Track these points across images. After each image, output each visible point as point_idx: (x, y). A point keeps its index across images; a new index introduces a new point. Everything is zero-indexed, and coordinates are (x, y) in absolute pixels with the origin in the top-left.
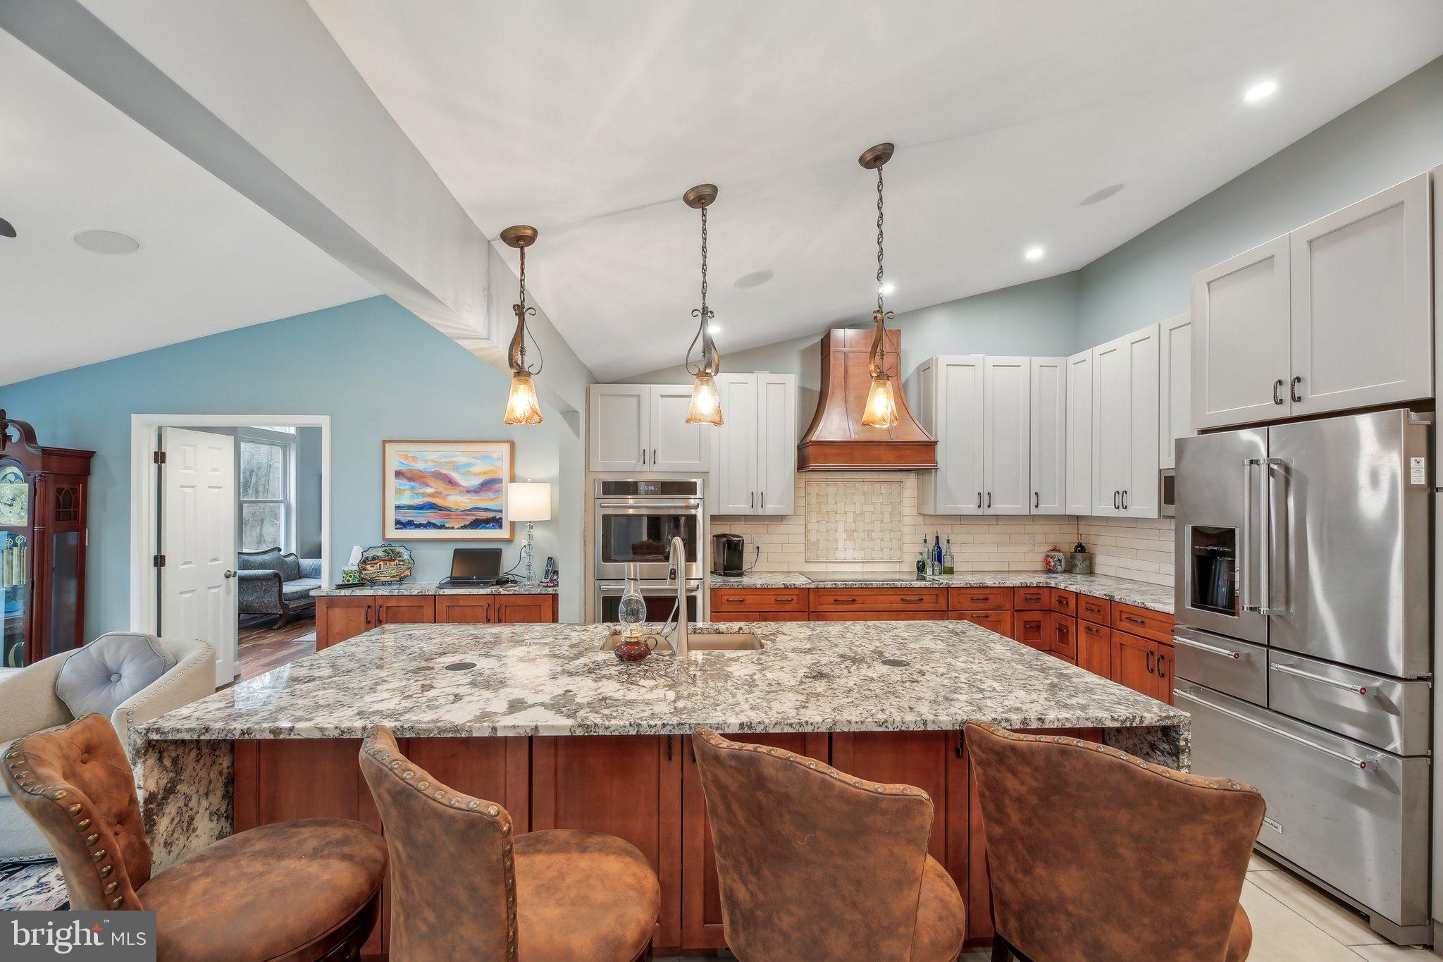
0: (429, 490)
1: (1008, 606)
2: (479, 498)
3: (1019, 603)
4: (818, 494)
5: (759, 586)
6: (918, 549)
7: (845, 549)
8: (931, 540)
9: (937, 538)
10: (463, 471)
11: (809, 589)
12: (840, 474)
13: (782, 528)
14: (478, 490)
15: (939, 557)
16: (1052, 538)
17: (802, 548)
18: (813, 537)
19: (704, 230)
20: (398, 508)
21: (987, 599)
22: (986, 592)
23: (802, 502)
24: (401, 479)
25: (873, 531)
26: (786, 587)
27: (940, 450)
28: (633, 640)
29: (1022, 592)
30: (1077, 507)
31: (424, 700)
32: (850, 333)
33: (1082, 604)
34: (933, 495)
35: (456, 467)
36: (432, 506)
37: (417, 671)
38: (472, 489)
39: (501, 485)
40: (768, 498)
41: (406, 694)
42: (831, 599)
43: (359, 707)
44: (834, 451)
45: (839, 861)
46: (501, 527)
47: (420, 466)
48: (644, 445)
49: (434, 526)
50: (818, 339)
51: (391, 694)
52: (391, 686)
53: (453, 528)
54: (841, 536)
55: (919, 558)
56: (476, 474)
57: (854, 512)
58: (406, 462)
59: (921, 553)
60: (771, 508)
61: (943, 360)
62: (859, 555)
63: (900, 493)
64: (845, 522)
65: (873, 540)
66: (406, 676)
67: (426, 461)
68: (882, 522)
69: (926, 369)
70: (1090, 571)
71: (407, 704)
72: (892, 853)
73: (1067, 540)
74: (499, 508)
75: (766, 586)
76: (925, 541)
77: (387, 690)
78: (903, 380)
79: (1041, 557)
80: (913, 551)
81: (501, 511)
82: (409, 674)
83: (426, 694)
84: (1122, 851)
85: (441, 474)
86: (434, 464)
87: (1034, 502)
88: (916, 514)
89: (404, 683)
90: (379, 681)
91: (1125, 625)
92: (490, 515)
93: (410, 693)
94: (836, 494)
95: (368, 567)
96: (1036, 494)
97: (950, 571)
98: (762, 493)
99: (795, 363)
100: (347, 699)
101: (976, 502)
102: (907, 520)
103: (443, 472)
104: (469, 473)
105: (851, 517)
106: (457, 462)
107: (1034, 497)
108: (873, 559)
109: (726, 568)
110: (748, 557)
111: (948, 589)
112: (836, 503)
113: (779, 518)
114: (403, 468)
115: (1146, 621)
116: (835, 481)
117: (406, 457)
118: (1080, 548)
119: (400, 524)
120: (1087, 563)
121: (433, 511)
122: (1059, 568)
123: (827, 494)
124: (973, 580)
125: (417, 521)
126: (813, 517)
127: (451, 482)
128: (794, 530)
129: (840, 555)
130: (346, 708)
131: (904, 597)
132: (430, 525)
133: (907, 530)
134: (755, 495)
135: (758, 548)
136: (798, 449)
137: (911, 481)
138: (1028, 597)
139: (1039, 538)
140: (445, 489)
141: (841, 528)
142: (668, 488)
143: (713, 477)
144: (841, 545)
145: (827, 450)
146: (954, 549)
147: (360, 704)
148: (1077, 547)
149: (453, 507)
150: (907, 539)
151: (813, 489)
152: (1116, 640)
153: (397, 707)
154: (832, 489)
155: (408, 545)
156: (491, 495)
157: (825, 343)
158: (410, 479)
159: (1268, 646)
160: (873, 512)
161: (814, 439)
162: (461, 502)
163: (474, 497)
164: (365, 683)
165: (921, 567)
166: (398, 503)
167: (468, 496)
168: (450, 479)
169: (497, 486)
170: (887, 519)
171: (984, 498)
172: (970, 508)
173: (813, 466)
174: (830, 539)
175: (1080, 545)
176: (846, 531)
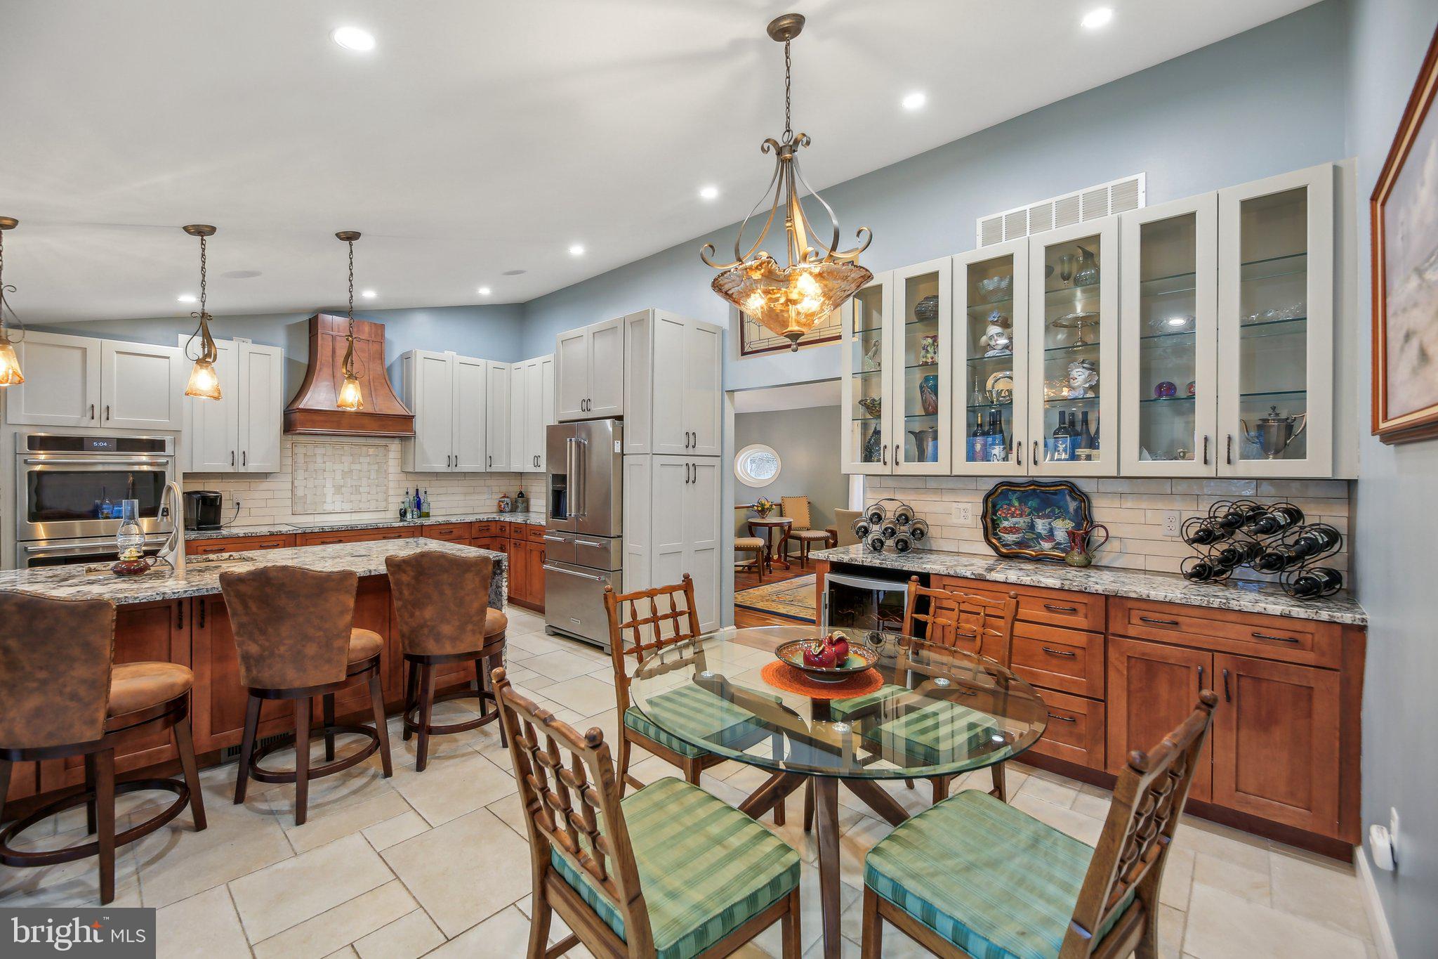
1: (467, 535)
3: (475, 532)
4: (305, 454)
5: (241, 535)
6: (401, 499)
7: (335, 503)
8: (412, 493)
9: (417, 490)
11: (296, 534)
12: (329, 437)
13: (265, 485)
15: (418, 505)
16: (504, 489)
17: (289, 502)
18: (300, 492)
19: (203, 255)
21: (451, 532)
22: (451, 527)
23: (289, 461)
25: (360, 486)
26: (272, 534)
27: (418, 425)
28: (132, 559)
29: (477, 525)
30: (516, 467)
32: (338, 320)
33: (513, 528)
34: (412, 456)
40: (249, 456)
42: (318, 541)
44: (322, 418)
45: (312, 609)
48: (93, 399)
50: (306, 318)
54: (329, 490)
55: (402, 506)
57: (343, 470)
59: (403, 503)
60: (252, 467)
61: (420, 355)
62: (347, 507)
63: (385, 455)
64: (334, 479)
65: (360, 493)
68: (369, 478)
69: (406, 357)
70: (527, 510)
72: (338, 599)
73: (513, 490)
75: (250, 535)
76: (407, 493)
78: (387, 363)
79: (496, 503)
80: (396, 501)
84: (446, 592)
87: (488, 464)
88: (399, 471)
91: (532, 538)
94: (324, 455)
96: (490, 457)
97: (427, 515)
98: (244, 453)
99: (281, 336)
101: (447, 464)
102: (391, 477)
105: (338, 476)
107: (488, 459)
108: (360, 509)
109: (199, 523)
110: (226, 513)
111: (422, 526)
112: (324, 462)
113: (265, 476)
115: (541, 533)
116: (323, 443)
118: (521, 495)
120: (525, 505)
122: (507, 509)
123: (315, 455)
124: (441, 519)
126: (300, 475)
128: (281, 486)
129: (328, 507)
131: (385, 535)
133: (391, 485)
134: (236, 453)
135: (238, 504)
136: (284, 414)
137: (395, 446)
138: (481, 528)
139: (496, 489)
141: (329, 485)
142: (126, 445)
143: (185, 438)
144: (329, 499)
145: (316, 417)
146: (430, 499)
148: (519, 494)
150: (391, 492)
151: (300, 450)
152: (528, 548)
154: (320, 451)
157: (313, 324)
159: (577, 533)
160: (360, 471)
161: (301, 406)
165: (403, 514)
170: (373, 475)
171: (452, 460)
172: (441, 466)
173: (301, 430)
174: (317, 494)
175: (521, 493)
176: (334, 486)
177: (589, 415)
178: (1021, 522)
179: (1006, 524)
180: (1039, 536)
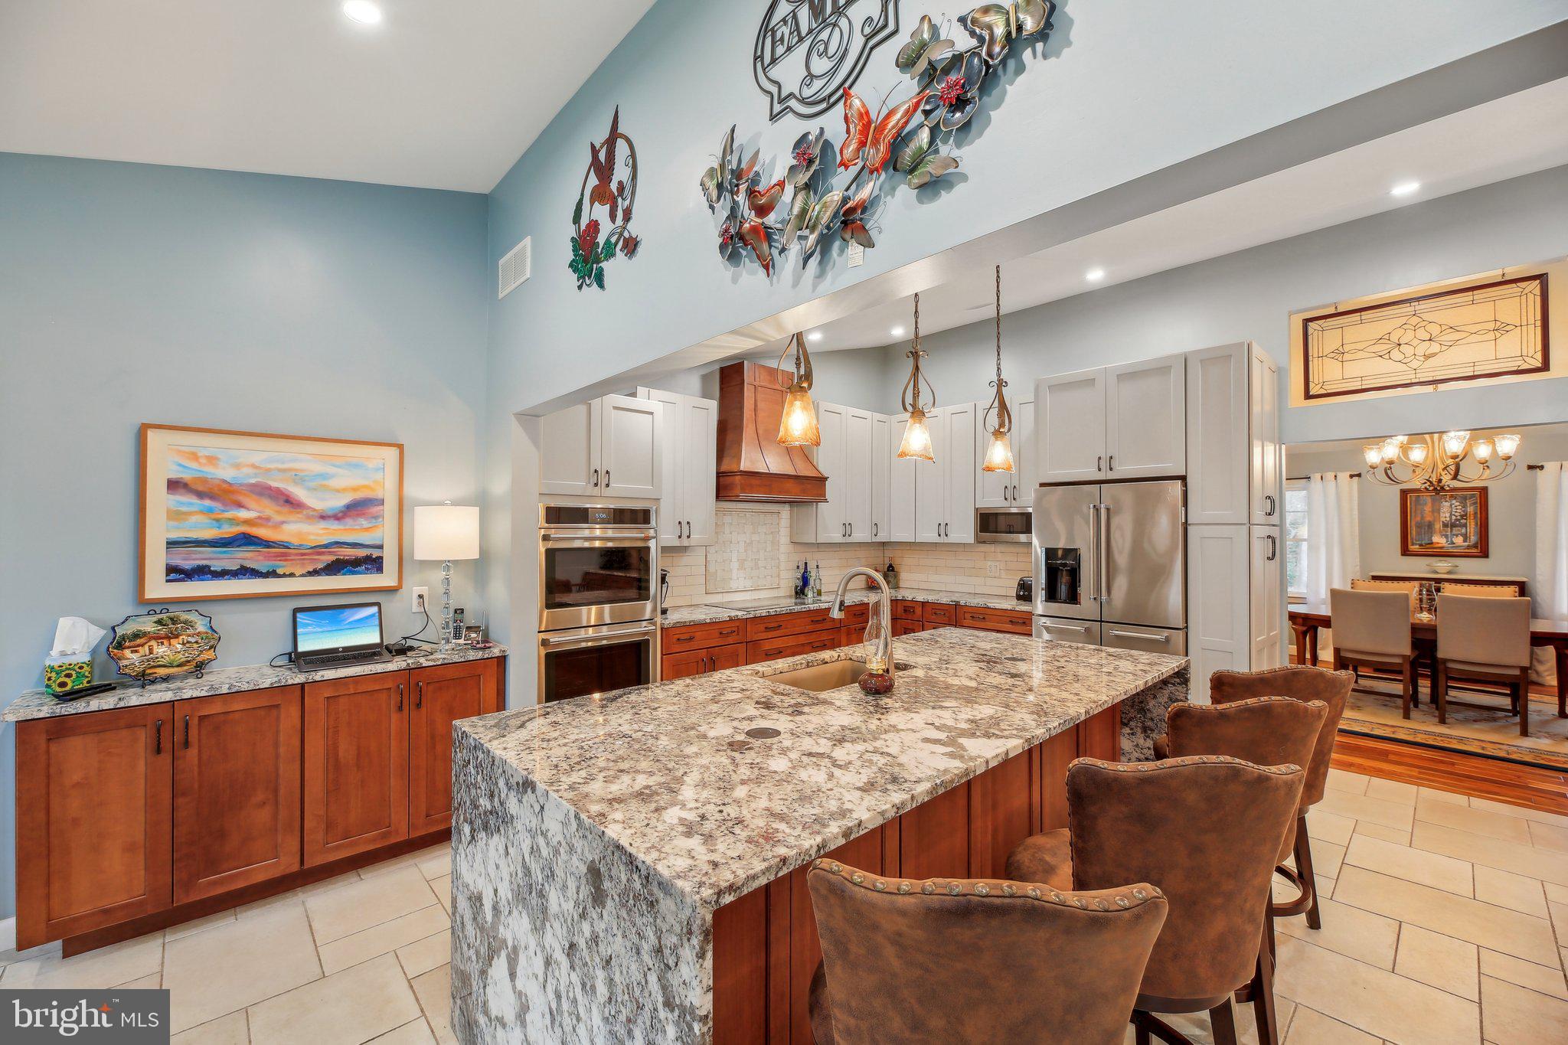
0: (243, 514)
2: (341, 527)
5: (707, 621)
6: (792, 575)
7: (739, 579)
8: (802, 566)
9: (806, 564)
10: (312, 484)
11: (748, 619)
13: (684, 560)
14: (340, 515)
17: (703, 580)
18: (712, 568)
20: (171, 544)
24: (181, 495)
25: (759, 560)
26: (731, 620)
30: (899, 536)
33: (928, 610)
34: (813, 525)
35: (299, 478)
36: (247, 540)
38: (330, 513)
39: (381, 507)
40: (692, 528)
42: (762, 627)
44: (757, 482)
46: (380, 570)
47: (224, 473)
48: (596, 464)
49: (255, 573)
53: (292, 575)
54: (735, 565)
55: (794, 584)
56: (338, 491)
57: (745, 542)
58: (194, 465)
60: (696, 539)
61: (822, 406)
62: (748, 584)
63: (778, 524)
64: (738, 552)
65: (758, 568)
67: (237, 466)
68: (765, 551)
70: (897, 586)
74: (378, 542)
76: (796, 567)
80: (788, 580)
81: (381, 547)
85: (270, 488)
86: (255, 471)
87: (874, 533)
88: (790, 542)
92: (362, 553)
94: (731, 524)
95: (127, 653)
96: (875, 525)
97: (819, 595)
98: (690, 523)
101: (840, 531)
102: (783, 549)
103: (274, 484)
104: (326, 488)
105: (742, 548)
106: (302, 470)
107: (875, 528)
112: (731, 533)
114: (186, 476)
115: (986, 616)
116: (730, 511)
117: (195, 457)
118: (891, 568)
119: (175, 573)
121: (251, 548)
125: (217, 566)
126: (715, 547)
127: (290, 502)
129: (734, 585)
131: (812, 619)
132: (244, 572)
133: (783, 557)
134: (682, 524)
137: (786, 512)
140: (278, 512)
141: (734, 558)
142: (621, 517)
143: (662, 507)
144: (734, 575)
145: (754, 481)
146: (820, 573)
148: (889, 567)
149: (295, 541)
150: (782, 567)
151: (727, 519)
155: (203, 609)
156: (364, 522)
157: (728, 373)
158: (200, 495)
159: (1101, 621)
160: (759, 542)
161: (742, 468)
162: (309, 534)
163: (334, 525)
165: (798, 593)
166: (175, 535)
167: (323, 524)
168: (288, 496)
169: (374, 510)
170: (768, 548)
171: (847, 528)
172: (837, 537)
173: (743, 496)
174: (726, 569)
175: (891, 566)
176: (738, 560)
177: (1111, 476)
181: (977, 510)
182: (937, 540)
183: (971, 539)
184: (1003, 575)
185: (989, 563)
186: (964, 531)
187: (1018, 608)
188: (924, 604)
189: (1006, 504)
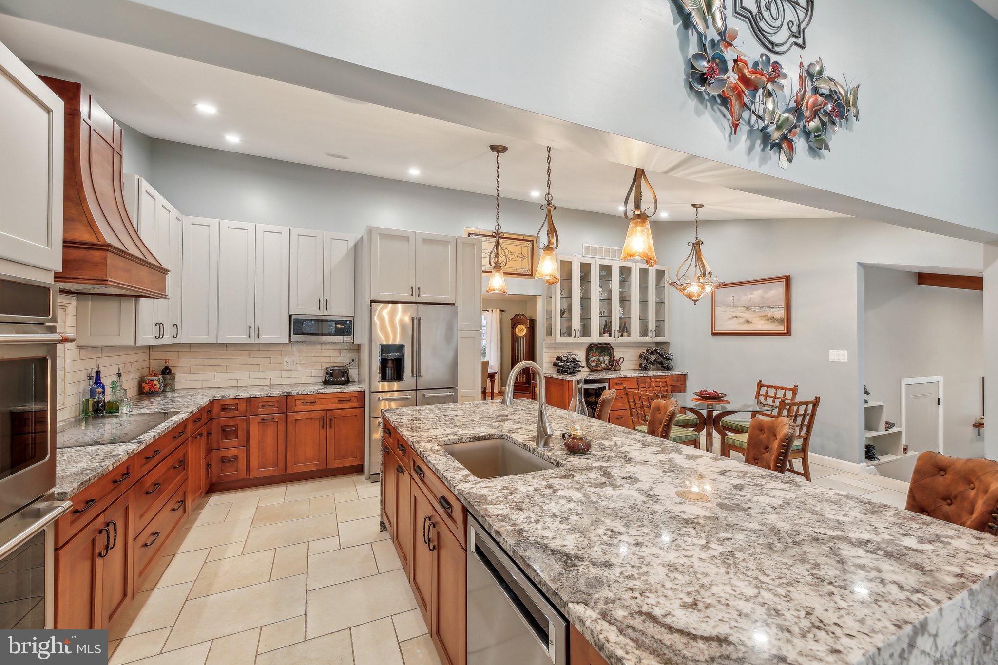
31: (747, 479)
37: (738, 507)
41: (758, 488)
43: (799, 490)
51: (771, 493)
52: (768, 500)
66: (750, 505)
70: (174, 388)
71: (762, 481)
77: (773, 497)
82: (745, 506)
83: (743, 483)
89: (755, 499)
90: (779, 510)
93: (755, 488)
100: (811, 501)
115: (316, 400)
130: (811, 494)
131: (174, 435)
147: (798, 493)
148: (164, 370)
150: (68, 379)
153: (769, 481)
159: (417, 390)
164: (795, 512)
175: (166, 368)
177: (418, 300)
178: (595, 358)
179: (592, 359)
180: (601, 363)
181: (290, 316)
182: (248, 341)
183: (286, 340)
184: (299, 367)
185: (286, 359)
186: (278, 333)
187: (322, 391)
188: (249, 400)
189: (319, 313)
